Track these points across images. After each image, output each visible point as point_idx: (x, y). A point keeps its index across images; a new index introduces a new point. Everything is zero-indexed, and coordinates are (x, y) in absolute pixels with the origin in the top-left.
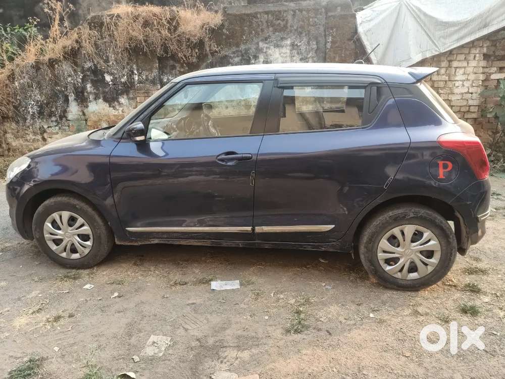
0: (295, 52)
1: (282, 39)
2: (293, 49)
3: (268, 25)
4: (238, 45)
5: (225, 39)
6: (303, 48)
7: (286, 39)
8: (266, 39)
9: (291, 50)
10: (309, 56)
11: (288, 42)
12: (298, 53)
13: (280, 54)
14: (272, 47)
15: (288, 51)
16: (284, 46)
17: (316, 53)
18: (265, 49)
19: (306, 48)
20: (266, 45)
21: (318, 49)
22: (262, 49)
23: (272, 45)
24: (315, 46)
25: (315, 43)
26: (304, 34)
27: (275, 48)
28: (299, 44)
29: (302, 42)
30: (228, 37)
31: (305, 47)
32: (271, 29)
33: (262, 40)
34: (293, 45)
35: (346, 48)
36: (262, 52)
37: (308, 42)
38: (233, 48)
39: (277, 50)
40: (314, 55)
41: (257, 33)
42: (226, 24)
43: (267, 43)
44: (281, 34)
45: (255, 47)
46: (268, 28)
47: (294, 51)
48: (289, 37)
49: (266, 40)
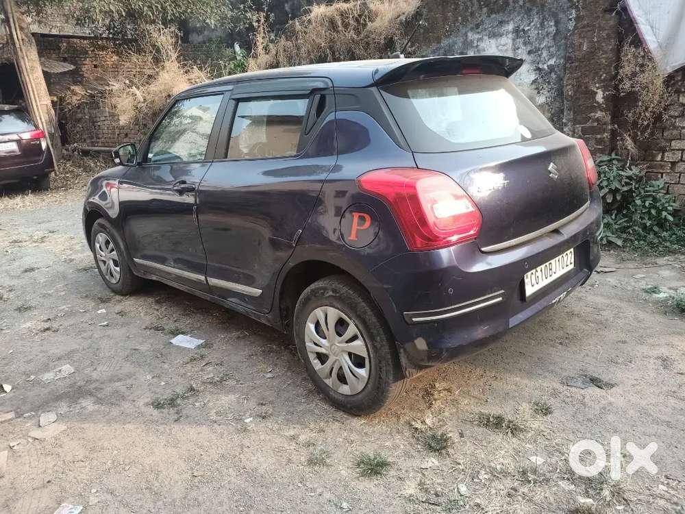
0: (520, 41)
1: (501, 23)
2: (518, 37)
3: (480, 5)
4: (439, 40)
5: (423, 33)
6: (533, 34)
7: (508, 22)
8: (477, 26)
9: (514, 40)
10: (542, 46)
11: (511, 27)
12: (525, 44)
13: (497, 47)
14: (486, 38)
15: (510, 42)
16: (503, 34)
17: (554, 39)
18: (475, 42)
19: (538, 33)
20: (477, 36)
21: (558, 32)
22: (472, 42)
23: (486, 35)
24: (552, 29)
25: (552, 24)
26: (535, 12)
27: (489, 38)
28: (526, 29)
29: (532, 24)
30: (427, 30)
31: (536, 32)
32: (485, 10)
33: (472, 29)
34: (517, 31)
35: (600, 27)
36: (472, 47)
37: (542, 24)
38: (433, 44)
39: (493, 41)
40: (551, 43)
41: (465, 20)
42: (425, 11)
43: (478, 33)
44: (499, 17)
45: (462, 40)
46: (481, 8)
47: (518, 40)
48: (512, 19)
49: (477, 29)
